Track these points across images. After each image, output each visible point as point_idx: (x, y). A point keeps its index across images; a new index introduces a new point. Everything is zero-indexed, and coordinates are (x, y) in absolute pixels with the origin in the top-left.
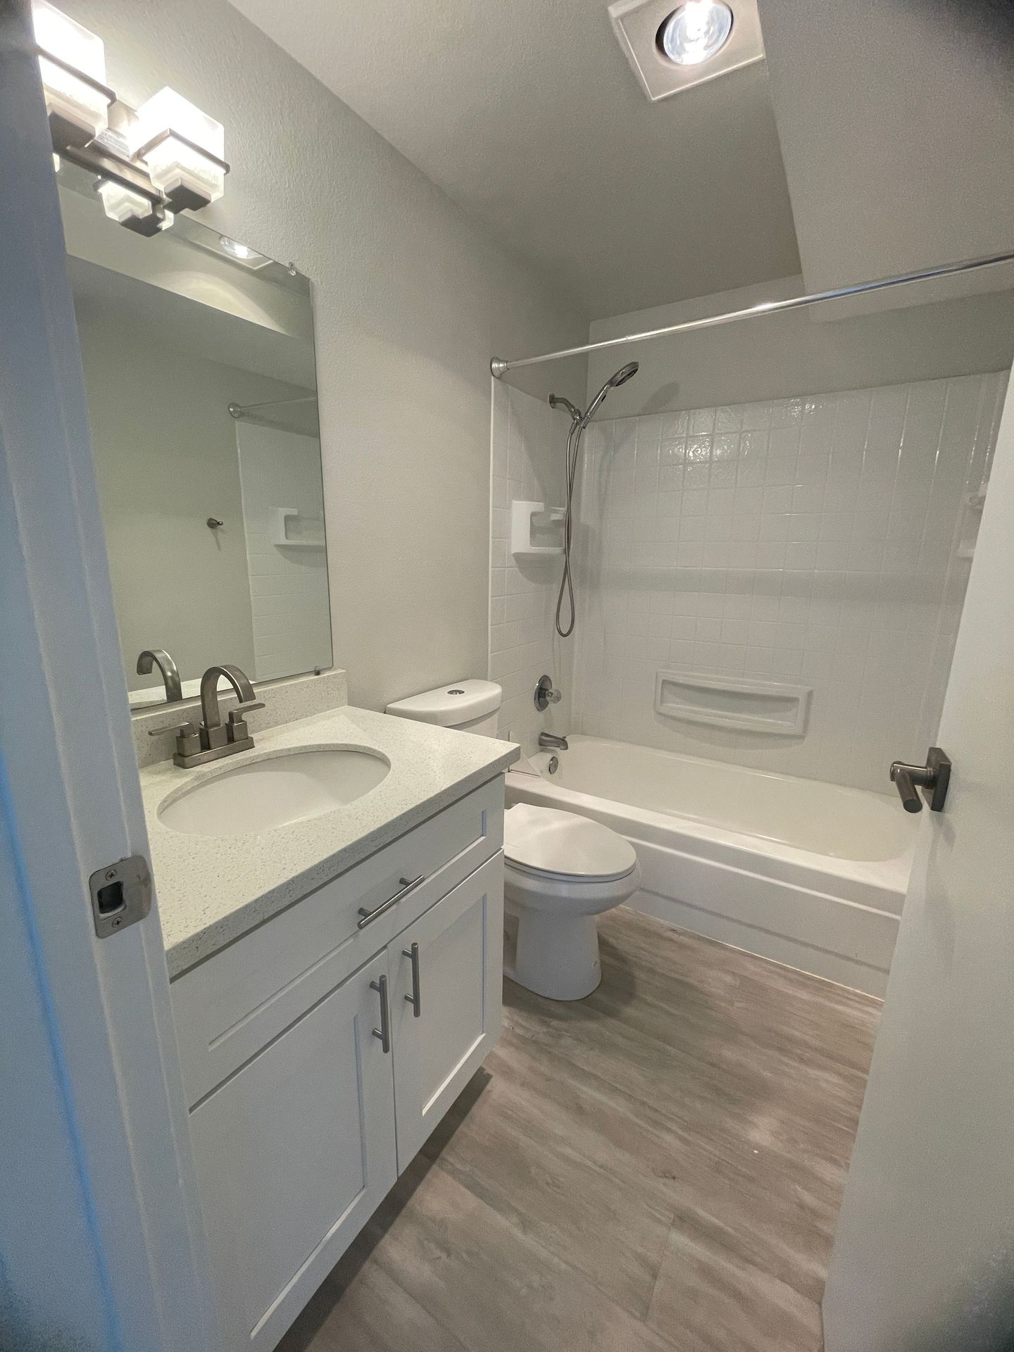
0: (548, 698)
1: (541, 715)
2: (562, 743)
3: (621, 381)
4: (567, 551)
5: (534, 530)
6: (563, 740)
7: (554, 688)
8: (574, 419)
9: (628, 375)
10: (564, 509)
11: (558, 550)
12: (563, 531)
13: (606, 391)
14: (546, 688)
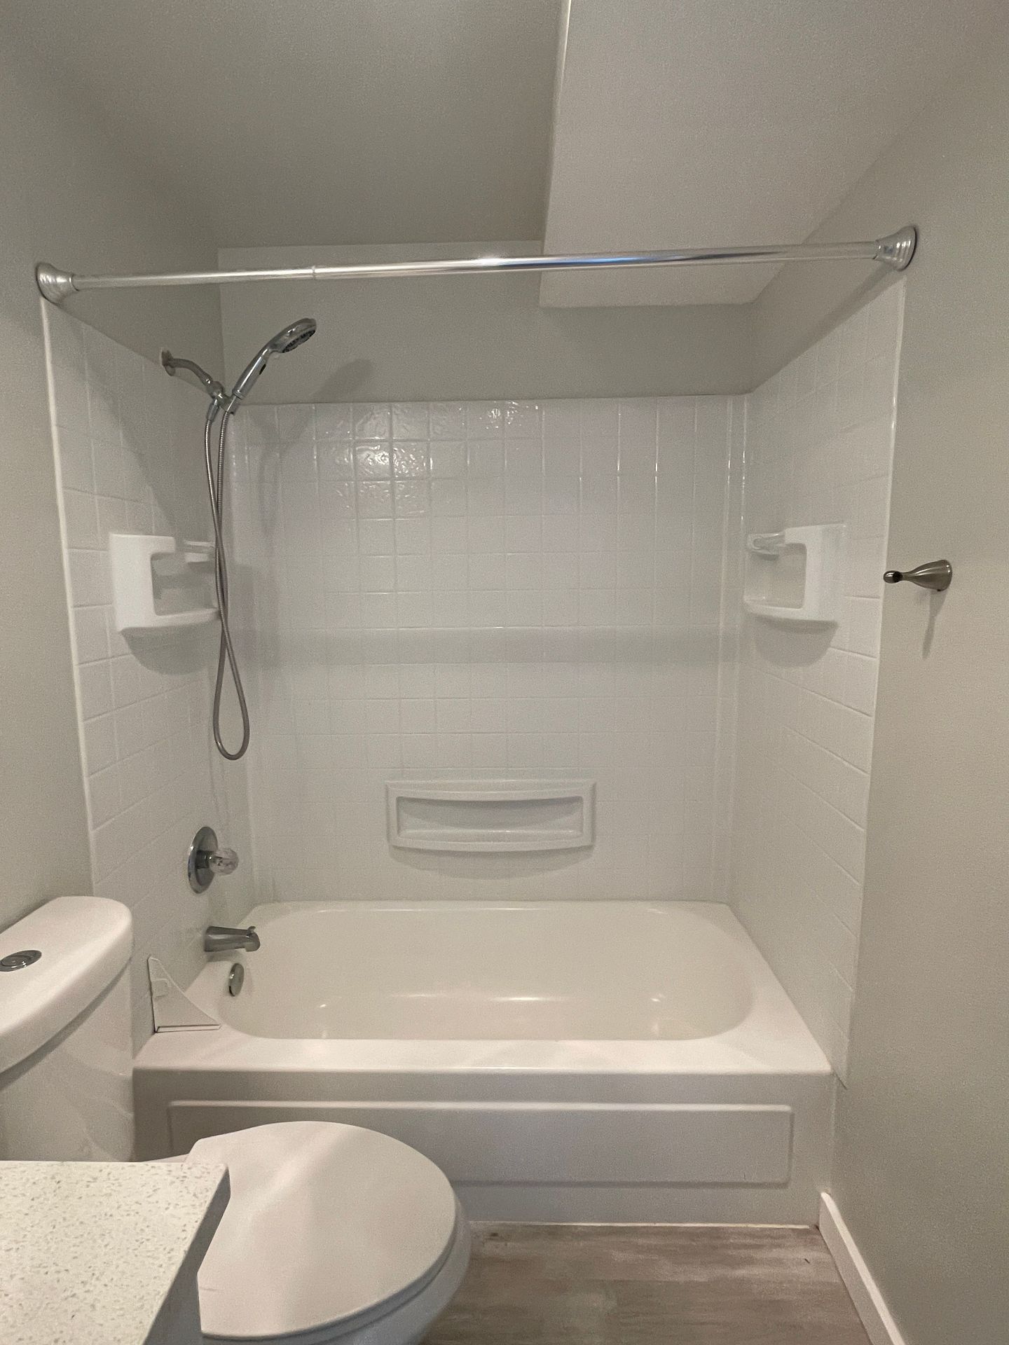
0: (214, 867)
1: (203, 899)
2: (249, 939)
3: (291, 345)
4: (222, 615)
5: (159, 585)
6: (250, 934)
7: (222, 847)
8: (214, 398)
9: (302, 337)
10: (209, 544)
11: (204, 615)
12: (211, 580)
13: (265, 358)
14: (209, 849)
